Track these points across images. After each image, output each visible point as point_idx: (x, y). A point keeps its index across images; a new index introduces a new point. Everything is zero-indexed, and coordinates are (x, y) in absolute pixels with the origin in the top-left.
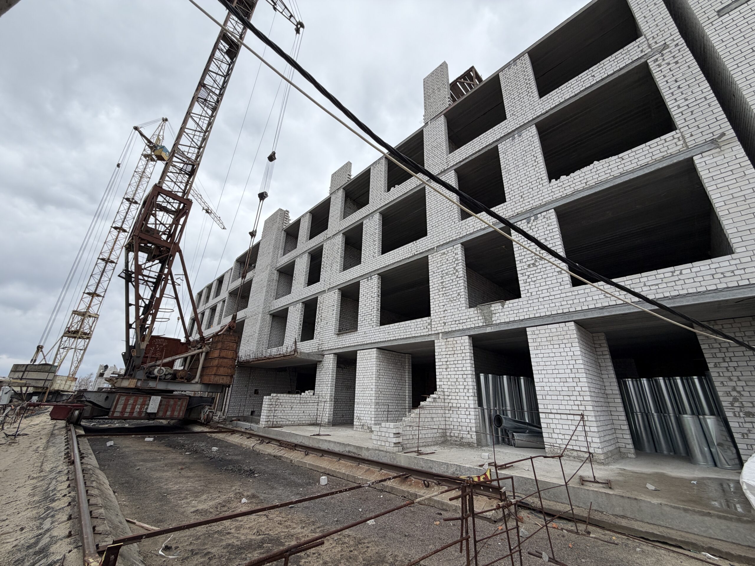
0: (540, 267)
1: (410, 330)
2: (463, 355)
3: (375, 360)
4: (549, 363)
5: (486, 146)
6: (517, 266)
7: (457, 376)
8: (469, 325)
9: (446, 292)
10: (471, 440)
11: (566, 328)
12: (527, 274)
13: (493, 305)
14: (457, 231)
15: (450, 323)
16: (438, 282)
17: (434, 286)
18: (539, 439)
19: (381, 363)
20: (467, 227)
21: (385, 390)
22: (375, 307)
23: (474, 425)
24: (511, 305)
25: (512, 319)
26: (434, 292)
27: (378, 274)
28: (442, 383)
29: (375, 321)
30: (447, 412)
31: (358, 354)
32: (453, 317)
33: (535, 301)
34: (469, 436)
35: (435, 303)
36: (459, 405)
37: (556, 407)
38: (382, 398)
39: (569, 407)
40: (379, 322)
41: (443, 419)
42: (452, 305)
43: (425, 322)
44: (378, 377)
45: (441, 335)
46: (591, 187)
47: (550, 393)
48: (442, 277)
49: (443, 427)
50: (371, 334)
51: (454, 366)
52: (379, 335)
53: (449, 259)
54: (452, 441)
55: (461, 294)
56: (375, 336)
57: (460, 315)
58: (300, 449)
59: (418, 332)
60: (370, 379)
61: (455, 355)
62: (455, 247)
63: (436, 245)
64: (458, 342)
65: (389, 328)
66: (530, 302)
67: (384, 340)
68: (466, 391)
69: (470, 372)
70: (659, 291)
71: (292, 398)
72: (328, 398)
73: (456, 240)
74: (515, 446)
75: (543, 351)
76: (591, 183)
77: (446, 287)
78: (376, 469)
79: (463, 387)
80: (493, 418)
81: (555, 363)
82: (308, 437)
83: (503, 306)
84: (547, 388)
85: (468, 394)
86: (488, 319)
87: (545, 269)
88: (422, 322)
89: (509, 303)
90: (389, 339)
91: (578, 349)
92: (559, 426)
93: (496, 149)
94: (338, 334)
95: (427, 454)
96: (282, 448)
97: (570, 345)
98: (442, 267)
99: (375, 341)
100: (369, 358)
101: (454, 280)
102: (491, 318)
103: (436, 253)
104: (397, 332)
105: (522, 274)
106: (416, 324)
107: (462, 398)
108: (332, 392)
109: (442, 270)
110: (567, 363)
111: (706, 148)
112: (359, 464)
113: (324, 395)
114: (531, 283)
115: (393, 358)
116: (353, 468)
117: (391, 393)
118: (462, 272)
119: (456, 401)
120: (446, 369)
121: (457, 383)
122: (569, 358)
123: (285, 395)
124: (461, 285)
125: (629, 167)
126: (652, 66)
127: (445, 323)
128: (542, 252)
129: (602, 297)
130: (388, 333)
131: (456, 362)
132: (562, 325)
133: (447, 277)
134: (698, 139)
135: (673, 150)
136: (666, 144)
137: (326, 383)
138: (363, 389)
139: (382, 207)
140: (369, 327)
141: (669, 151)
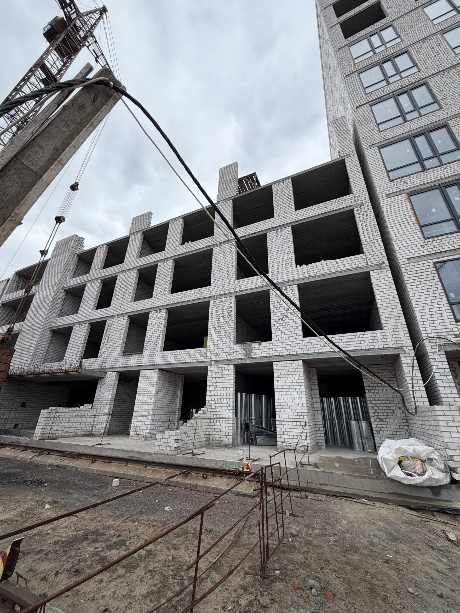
0: (285, 321)
1: (189, 357)
2: (229, 378)
3: (156, 379)
4: (285, 387)
5: (259, 232)
6: (272, 318)
7: (222, 394)
8: (235, 357)
9: (221, 330)
10: (228, 442)
11: (297, 364)
12: (277, 325)
13: (253, 344)
14: (233, 287)
15: (221, 354)
16: (216, 322)
17: (212, 325)
18: (273, 439)
19: (161, 382)
20: (241, 286)
21: (161, 404)
22: (161, 335)
23: (231, 431)
24: (264, 345)
25: (265, 355)
26: (211, 329)
27: (167, 309)
28: (210, 399)
29: (159, 347)
30: (212, 421)
31: (141, 374)
32: (224, 349)
33: (280, 344)
34: (227, 439)
35: (211, 338)
36: (221, 416)
37: (287, 417)
38: (158, 411)
39: (294, 417)
40: (163, 348)
41: (209, 427)
42: (224, 340)
43: (202, 351)
44: (157, 394)
45: (213, 362)
46: (319, 276)
47: (284, 407)
48: (219, 319)
49: (208, 433)
50: (155, 357)
51: (221, 386)
52: (162, 359)
53: (225, 306)
54: (214, 444)
55: (231, 333)
56: (158, 359)
58: (85, 458)
59: (195, 358)
60: (150, 394)
61: (223, 379)
62: (230, 298)
63: (216, 294)
64: (226, 368)
65: (172, 354)
66: (277, 344)
67: (166, 363)
68: (228, 405)
69: (232, 392)
70: (348, 346)
71: (71, 411)
72: (106, 411)
73: (232, 293)
74: (256, 445)
75: (282, 379)
76: (320, 273)
77: (221, 327)
78: (162, 469)
79: (226, 402)
80: (243, 426)
81: (288, 387)
82: (90, 446)
83: (260, 345)
84: (282, 404)
85: (229, 408)
86: (248, 353)
87: (288, 324)
88: (199, 351)
89: (264, 344)
90: (171, 362)
91: (303, 378)
92: (287, 430)
93: (265, 235)
94: (123, 355)
95: (200, 454)
96: (65, 458)
97: (298, 375)
98: (220, 311)
99: (158, 363)
100: (150, 377)
101: (228, 322)
102: (251, 353)
103: (216, 300)
104: (178, 357)
105: (274, 325)
106: (194, 352)
107: (224, 411)
108: (111, 406)
109: (219, 313)
110: (295, 387)
111: (376, 268)
112: (146, 466)
113: (102, 408)
114: (279, 332)
115: (170, 378)
116: (141, 470)
117: (166, 407)
118: (233, 317)
119: (220, 413)
120: (215, 388)
121: (222, 400)
122: (297, 384)
123: (64, 408)
124: (232, 326)
125: (340, 269)
126: (356, 213)
127: (217, 354)
128: (287, 312)
129: (319, 346)
130: (170, 357)
131: (222, 384)
132: (295, 362)
133: (222, 319)
134: (373, 262)
135: (361, 265)
136: (358, 260)
137: (106, 397)
138: (142, 404)
139: (176, 256)
140: (154, 351)
141: (359, 265)
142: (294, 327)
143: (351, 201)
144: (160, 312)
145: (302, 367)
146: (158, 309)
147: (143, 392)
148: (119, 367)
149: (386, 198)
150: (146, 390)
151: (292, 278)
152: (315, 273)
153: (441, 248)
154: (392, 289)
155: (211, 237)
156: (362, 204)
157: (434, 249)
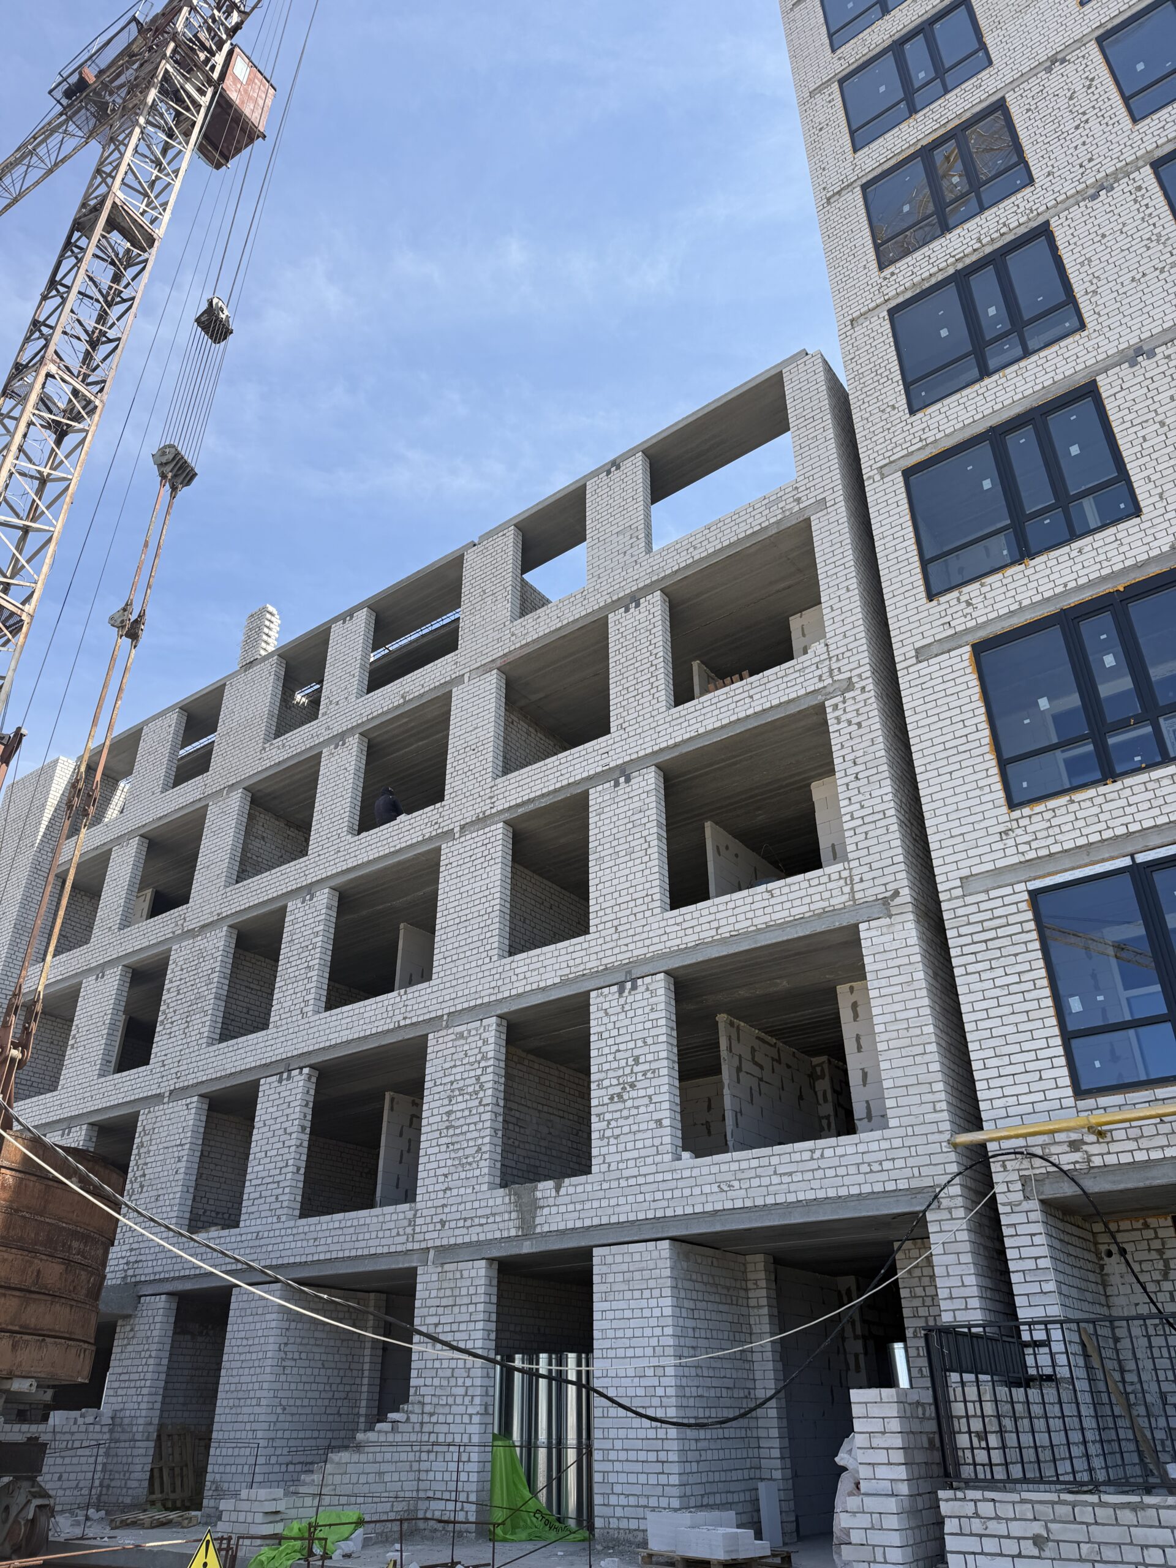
0: (629, 1104)
1: (367, 1236)
2: (472, 1308)
3: (275, 1316)
4: (620, 1333)
6: (593, 1094)
7: (453, 1363)
8: (492, 1233)
9: (455, 1139)
10: (464, 1526)
11: (655, 1254)
12: (608, 1116)
13: (540, 1186)
14: (493, 984)
15: (453, 1224)
16: (442, 1110)
17: (432, 1119)
19: (293, 1325)
20: (514, 978)
22: (291, 1162)
23: (476, 1487)
24: (571, 1190)
25: (570, 1225)
26: (430, 1136)
27: (309, 1067)
28: (420, 1382)
29: (287, 1204)
30: (424, 1456)
31: (233, 1299)
32: (461, 1207)
33: (612, 1184)
34: (462, 1516)
35: (429, 1166)
36: (449, 1438)
40: (298, 1207)
41: (412, 1476)
42: (463, 1175)
43: (401, 1216)
44: (279, 1367)
45: (432, 1253)
48: (450, 1098)
49: (409, 1495)
50: (273, 1241)
52: (293, 1245)
53: (470, 1053)
54: (427, 1536)
55: (484, 1149)
57: (476, 1204)
59: (384, 1241)
61: (456, 1309)
62: (485, 1022)
63: (446, 1011)
64: (466, 1274)
65: (318, 1227)
66: (605, 1186)
68: (467, 1399)
69: (480, 1353)
70: (792, 1188)
72: (140, 1431)
73: (487, 1005)
75: (615, 1305)
77: (455, 1128)
79: (462, 1391)
81: (629, 1333)
83: (558, 1188)
85: (470, 1410)
86: (527, 1218)
87: (636, 1112)
88: (394, 1216)
89: (569, 1185)
90: (313, 1258)
91: (668, 1301)
98: (454, 1070)
100: (260, 1311)
101: (474, 1111)
102: (534, 1218)
103: (444, 1033)
104: (333, 1239)
105: (598, 1115)
106: (381, 1219)
107: (458, 1419)
108: (151, 1415)
109: (452, 1078)
111: (875, 911)
113: (126, 1423)
117: (315, 1410)
118: (490, 1092)
119: (445, 1428)
121: (453, 1382)
124: (485, 1125)
125: (780, 916)
126: (831, 716)
128: (636, 1069)
129: (715, 1188)
130: (315, 1239)
131: (455, 1327)
132: (651, 1245)
133: (460, 1099)
134: (868, 891)
135: (838, 901)
136: (830, 886)
137: (138, 1384)
138: (237, 1402)
139: (338, 874)
140: (270, 1220)
141: (833, 902)
142: (652, 1125)
143: (819, 672)
144: (289, 1078)
145: (668, 1263)
146: (283, 1068)
147: (239, 1364)
148: (174, 1279)
149: (914, 660)
150: (248, 1356)
151: (652, 949)
152: (714, 932)
153: (1051, 840)
154: (916, 985)
155: (438, 805)
156: (850, 685)
157: (1034, 845)
